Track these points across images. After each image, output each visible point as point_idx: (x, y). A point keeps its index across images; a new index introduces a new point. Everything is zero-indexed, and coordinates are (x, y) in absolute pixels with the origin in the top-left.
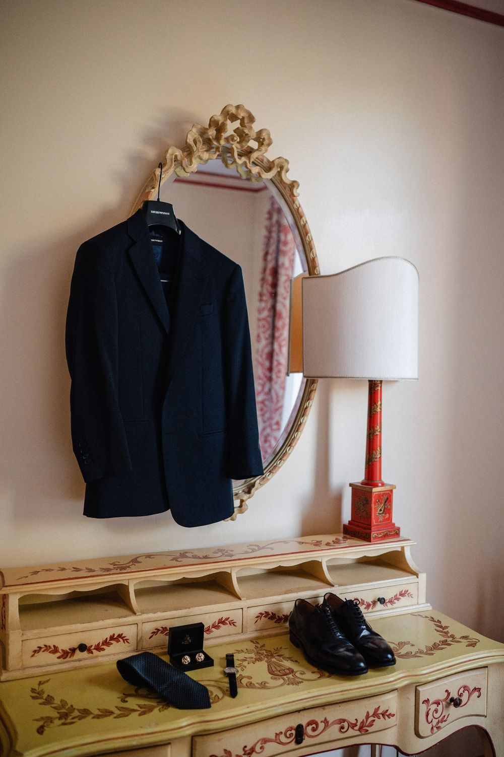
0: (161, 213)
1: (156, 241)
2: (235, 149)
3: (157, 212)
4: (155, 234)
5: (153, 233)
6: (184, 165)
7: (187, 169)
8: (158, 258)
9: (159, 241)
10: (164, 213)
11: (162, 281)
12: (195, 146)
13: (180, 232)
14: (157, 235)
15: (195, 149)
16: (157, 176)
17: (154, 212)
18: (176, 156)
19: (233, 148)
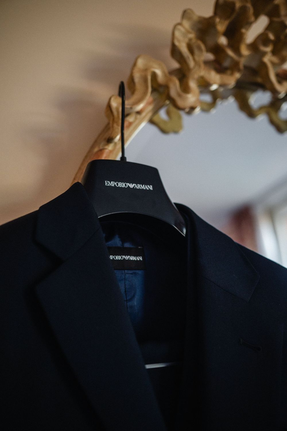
0: (131, 186)
1: (127, 258)
2: (269, 65)
3: (121, 185)
4: (123, 241)
5: (117, 241)
6: (173, 93)
7: (180, 103)
8: (136, 302)
9: (133, 258)
10: (139, 186)
11: (148, 367)
12: (191, 58)
13: (185, 231)
14: (127, 245)
15: (192, 64)
16: (115, 113)
17: (112, 184)
18: (154, 76)
19: (264, 65)
